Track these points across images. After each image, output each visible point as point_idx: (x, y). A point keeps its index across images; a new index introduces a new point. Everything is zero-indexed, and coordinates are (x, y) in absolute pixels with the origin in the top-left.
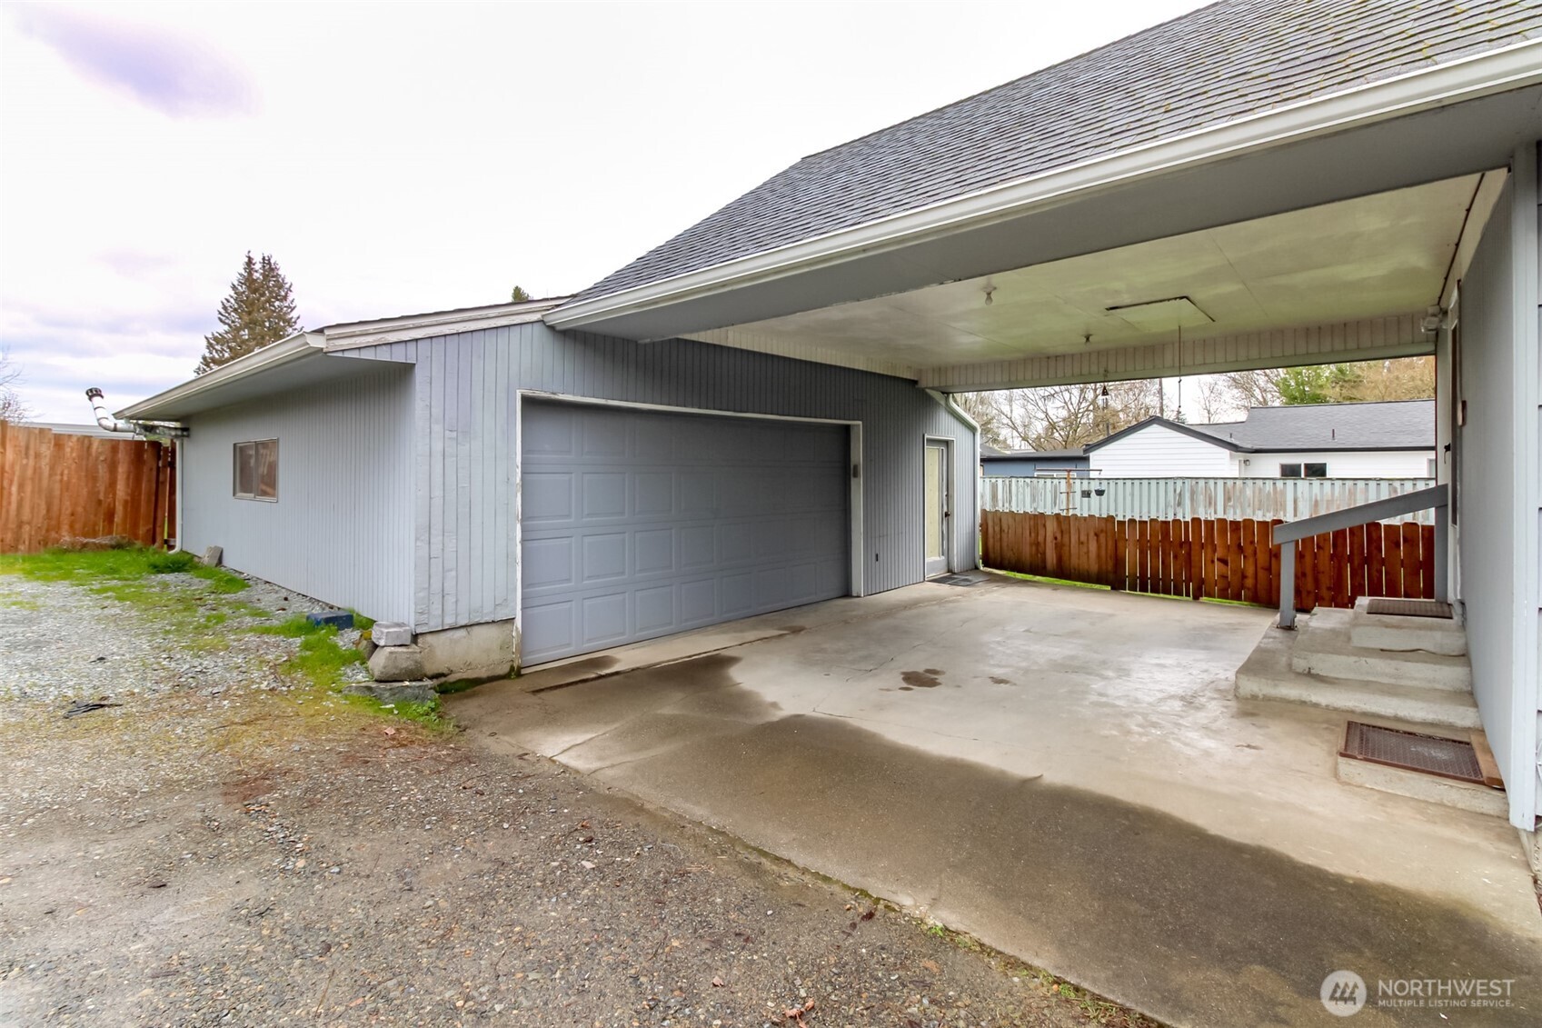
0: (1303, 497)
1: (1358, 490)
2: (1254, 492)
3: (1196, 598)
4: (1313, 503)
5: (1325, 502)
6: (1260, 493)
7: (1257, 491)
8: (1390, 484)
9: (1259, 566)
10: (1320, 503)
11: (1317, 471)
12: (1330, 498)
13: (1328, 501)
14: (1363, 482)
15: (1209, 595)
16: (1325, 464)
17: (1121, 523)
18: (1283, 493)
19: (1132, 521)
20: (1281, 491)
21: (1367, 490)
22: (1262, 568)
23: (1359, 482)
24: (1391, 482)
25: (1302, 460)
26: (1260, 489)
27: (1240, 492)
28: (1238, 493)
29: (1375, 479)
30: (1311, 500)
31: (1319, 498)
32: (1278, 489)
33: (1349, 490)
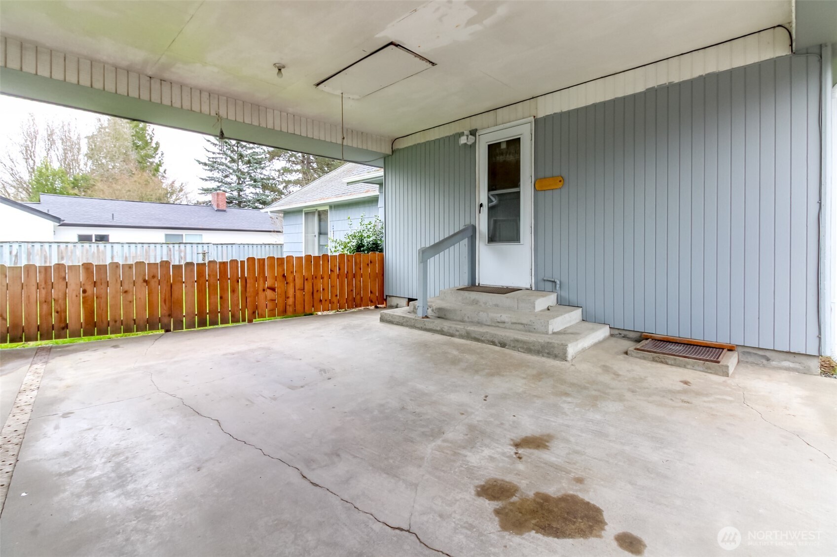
0: (117, 255)
1: (151, 250)
2: (82, 253)
3: (250, 321)
4: (124, 258)
5: (131, 258)
6: (87, 253)
7: (85, 252)
8: (168, 246)
9: (297, 288)
10: (128, 258)
11: (102, 239)
12: (134, 255)
13: (133, 257)
14: (153, 245)
15: (262, 316)
16: (108, 235)
17: (177, 268)
18: (104, 253)
19: (189, 265)
20: (102, 251)
21: (156, 250)
22: (299, 289)
23: (151, 245)
24: (168, 245)
25: (94, 232)
26: (87, 251)
27: (72, 252)
28: (69, 254)
29: (160, 243)
30: (123, 257)
31: (128, 255)
32: (100, 250)
33: (146, 250)
